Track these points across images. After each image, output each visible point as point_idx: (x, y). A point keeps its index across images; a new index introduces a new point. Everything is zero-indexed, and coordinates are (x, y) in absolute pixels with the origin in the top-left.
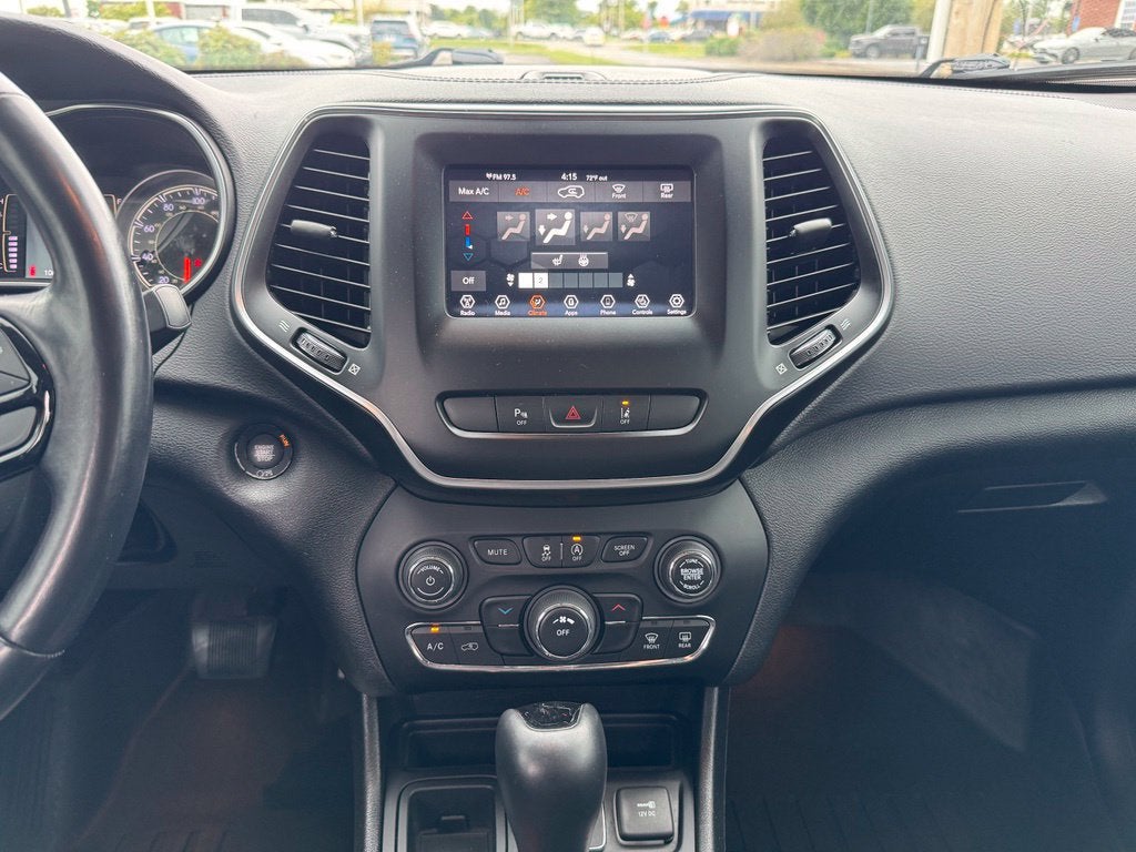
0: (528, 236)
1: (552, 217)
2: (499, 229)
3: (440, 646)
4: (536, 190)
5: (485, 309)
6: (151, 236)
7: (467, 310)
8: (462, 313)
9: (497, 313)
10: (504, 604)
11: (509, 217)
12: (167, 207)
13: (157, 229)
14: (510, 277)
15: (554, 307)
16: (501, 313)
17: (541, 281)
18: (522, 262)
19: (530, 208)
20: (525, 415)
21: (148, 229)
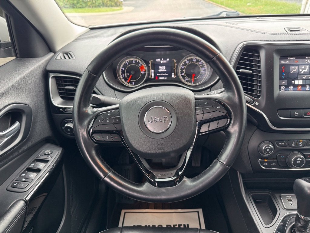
0: (298, 72)
1: (303, 67)
2: (291, 71)
3: (266, 164)
4: (300, 61)
5: (287, 89)
6: (183, 69)
7: (282, 89)
8: (281, 90)
9: (290, 90)
10: (283, 155)
11: (293, 68)
12: (187, 62)
13: (185, 68)
14: (293, 82)
15: (303, 88)
16: (291, 90)
17: (300, 82)
18: (296, 78)
19: (298, 65)
20: (297, 114)
21: (183, 67)
